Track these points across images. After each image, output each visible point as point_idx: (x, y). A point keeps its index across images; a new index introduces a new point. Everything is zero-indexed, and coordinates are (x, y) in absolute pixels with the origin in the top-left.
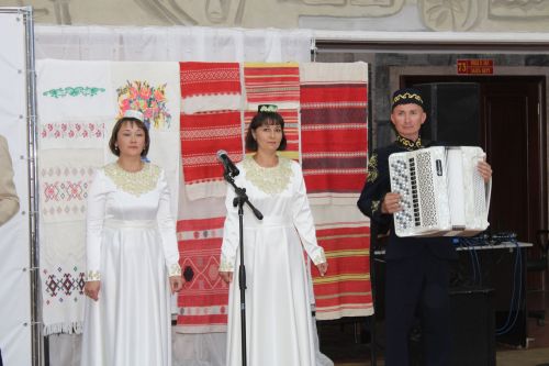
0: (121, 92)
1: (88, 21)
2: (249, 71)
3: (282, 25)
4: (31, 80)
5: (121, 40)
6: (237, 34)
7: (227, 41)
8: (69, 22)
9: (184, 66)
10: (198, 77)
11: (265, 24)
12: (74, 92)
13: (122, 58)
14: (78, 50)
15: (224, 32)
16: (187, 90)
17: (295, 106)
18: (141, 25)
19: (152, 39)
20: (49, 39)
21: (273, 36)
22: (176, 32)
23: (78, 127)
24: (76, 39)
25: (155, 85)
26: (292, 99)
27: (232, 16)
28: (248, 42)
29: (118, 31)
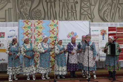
0: (101, 31)
1: (95, 22)
2: (117, 28)
4: (90, 29)
5: (99, 24)
6: (114, 23)
7: (112, 24)
8: (93, 22)
9: (109, 27)
12: (95, 31)
13: (99, 26)
14: (94, 25)
15: (112, 23)
16: (109, 30)
18: (102, 22)
19: (103, 24)
21: (118, 23)
22: (106, 23)
23: (96, 35)
25: (105, 30)
27: (113, 21)
28: (115, 24)
29: (99, 23)
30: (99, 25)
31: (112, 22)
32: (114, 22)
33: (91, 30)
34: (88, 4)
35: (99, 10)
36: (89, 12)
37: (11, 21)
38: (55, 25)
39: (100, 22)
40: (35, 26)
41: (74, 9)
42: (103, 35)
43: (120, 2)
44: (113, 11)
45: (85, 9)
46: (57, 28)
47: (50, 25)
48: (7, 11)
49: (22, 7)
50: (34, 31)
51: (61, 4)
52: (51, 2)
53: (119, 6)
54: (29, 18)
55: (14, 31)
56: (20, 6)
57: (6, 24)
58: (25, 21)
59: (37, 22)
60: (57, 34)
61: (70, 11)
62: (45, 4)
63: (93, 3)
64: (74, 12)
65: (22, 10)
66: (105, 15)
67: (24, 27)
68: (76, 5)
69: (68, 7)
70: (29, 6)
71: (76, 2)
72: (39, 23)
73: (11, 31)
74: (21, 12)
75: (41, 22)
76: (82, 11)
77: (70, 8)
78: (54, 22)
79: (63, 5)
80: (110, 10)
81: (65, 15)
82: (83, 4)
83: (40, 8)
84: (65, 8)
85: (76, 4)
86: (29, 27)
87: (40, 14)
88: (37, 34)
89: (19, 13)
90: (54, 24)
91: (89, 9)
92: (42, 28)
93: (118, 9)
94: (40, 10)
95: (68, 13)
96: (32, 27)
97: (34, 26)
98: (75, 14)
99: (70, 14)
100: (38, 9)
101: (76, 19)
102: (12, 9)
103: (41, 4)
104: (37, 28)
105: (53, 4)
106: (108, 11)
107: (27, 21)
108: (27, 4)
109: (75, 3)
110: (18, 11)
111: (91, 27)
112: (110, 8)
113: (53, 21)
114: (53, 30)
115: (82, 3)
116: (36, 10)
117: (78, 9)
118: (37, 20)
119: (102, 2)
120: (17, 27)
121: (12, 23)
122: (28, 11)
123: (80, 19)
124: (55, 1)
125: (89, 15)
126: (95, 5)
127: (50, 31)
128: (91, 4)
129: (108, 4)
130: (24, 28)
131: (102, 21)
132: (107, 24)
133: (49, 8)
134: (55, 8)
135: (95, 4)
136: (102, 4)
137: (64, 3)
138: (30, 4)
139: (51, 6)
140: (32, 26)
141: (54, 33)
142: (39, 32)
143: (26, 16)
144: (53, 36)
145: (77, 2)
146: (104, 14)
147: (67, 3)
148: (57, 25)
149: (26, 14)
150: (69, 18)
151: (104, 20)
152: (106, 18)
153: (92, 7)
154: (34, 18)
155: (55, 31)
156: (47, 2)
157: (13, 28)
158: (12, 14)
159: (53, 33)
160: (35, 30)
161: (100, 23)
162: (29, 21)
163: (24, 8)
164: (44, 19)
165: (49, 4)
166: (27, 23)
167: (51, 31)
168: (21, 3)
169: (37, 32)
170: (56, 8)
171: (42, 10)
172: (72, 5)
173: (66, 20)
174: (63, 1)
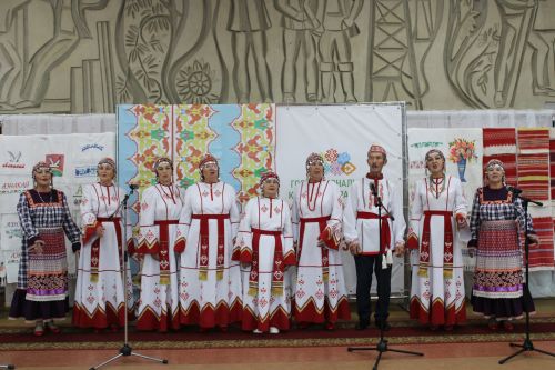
0: (451, 145)
1: (431, 109)
2: (520, 132)
3: (536, 108)
4: (405, 139)
5: (449, 117)
6: (511, 112)
7: (505, 117)
8: (421, 109)
9: (486, 131)
10: (492, 137)
11: (527, 107)
12: (427, 145)
13: (450, 126)
14: (427, 123)
15: (504, 112)
16: (486, 143)
17: (547, 151)
18: (458, 109)
19: (465, 117)
20: (412, 118)
21: (531, 113)
22: (478, 112)
24: (426, 118)
25: (469, 140)
26: (544, 147)
27: (509, 102)
28: (518, 117)
29: (447, 113)
30: (449, 122)
31: (502, 106)
32: (512, 105)
33: (410, 143)
34: (403, 36)
35: (449, 60)
36: (406, 69)
37: (93, 111)
38: (261, 124)
39: (450, 107)
40: (180, 127)
41: (344, 59)
42: (462, 161)
43: (539, 25)
44: (506, 61)
45: (390, 56)
46: (269, 134)
47: (242, 124)
48: (78, 72)
49: (135, 55)
50: (179, 148)
51: (291, 37)
52: (249, 32)
53: (533, 39)
54: (164, 98)
55: (101, 148)
56: (128, 50)
57: (74, 123)
58: (143, 110)
59: (188, 112)
60: (269, 161)
61: (325, 67)
62: (225, 39)
63: (423, 32)
64: (342, 68)
65: (135, 66)
66: (476, 77)
67: (138, 134)
68: (352, 41)
69: (317, 48)
70: (162, 51)
71: (350, 29)
72: (196, 118)
73: (87, 147)
74: (129, 75)
75: (203, 112)
76: (378, 64)
78: (257, 112)
79: (300, 43)
80: (494, 57)
81: (307, 83)
82: (379, 37)
83: (207, 54)
84: (306, 56)
85: (352, 36)
86: (157, 134)
87: (205, 78)
88: (188, 159)
89: (125, 78)
90: (258, 117)
91: (404, 56)
92: (207, 135)
93: (529, 52)
94: (206, 65)
96: (168, 134)
97: (176, 129)
98: (346, 76)
99: (327, 78)
100: (196, 62)
101: (350, 97)
102: (96, 64)
103: (209, 40)
104: (188, 136)
105: (257, 37)
106: (486, 63)
107: (149, 110)
108: (154, 42)
109: (347, 32)
110: (118, 70)
111: (410, 131)
112: (497, 49)
113: (253, 107)
114: (252, 142)
115: (377, 30)
116: (190, 62)
117: (360, 57)
118: (190, 106)
119: (460, 24)
120: (110, 135)
121: (97, 117)
122: (159, 70)
123: (369, 99)
124: (267, 28)
125: (406, 80)
126: (430, 40)
127: (241, 149)
128: (413, 36)
129: (486, 35)
130: (136, 138)
131: (460, 103)
132: (484, 118)
134: (265, 56)
135: (433, 33)
136: (462, 33)
137: (300, 32)
138: (166, 41)
139: (250, 46)
140: (169, 127)
141: (259, 156)
142: (196, 153)
143: (152, 89)
144: (252, 166)
145: (356, 30)
146: (470, 73)
148: (271, 124)
149: (149, 82)
150: (323, 95)
151: (470, 100)
152: (477, 90)
153: (420, 49)
154: (181, 97)
155: (261, 149)
156: (234, 33)
157: (96, 138)
158: (97, 81)
159: (253, 156)
160: (180, 143)
161: (454, 113)
162: (158, 110)
163: (143, 58)
164: (221, 100)
165: (241, 38)
166: (149, 117)
167: (246, 149)
168: (131, 38)
169: (190, 153)
170: (268, 54)
171: (215, 66)
172: (335, 42)
173: (311, 101)
174: (298, 26)
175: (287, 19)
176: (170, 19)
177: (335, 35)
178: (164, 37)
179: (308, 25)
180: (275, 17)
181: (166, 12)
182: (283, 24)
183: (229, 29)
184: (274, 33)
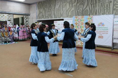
33: (114, 21)
41: (109, 7)
45: (117, 6)
47: (88, 19)
48: (72, 12)
50: (80, 22)
51: (100, 4)
52: (94, 4)
56: (78, 8)
57: (71, 19)
59: (81, 17)
61: (105, 9)
62: (90, 5)
65: (78, 11)
67: (75, 20)
69: (104, 6)
71: (110, 2)
74: (78, 12)
77: (106, 6)
78: (90, 17)
81: (102, 11)
83: (88, 8)
84: (102, 7)
85: (110, 3)
86: (77, 20)
87: (87, 12)
88: (81, 24)
94: (88, 10)
95: (104, 10)
98: (109, 10)
99: (106, 10)
100: (86, 9)
101: (109, 13)
102: (74, 11)
103: (88, 6)
104: (81, 20)
105: (95, 5)
109: (109, 2)
110: (76, 12)
114: (89, 21)
115: (115, 1)
116: (85, 10)
117: (111, 6)
122: (81, 11)
123: (113, 14)
124: (96, 3)
133: (92, 8)
137: (102, 3)
138: (82, 7)
139: (94, 6)
140: (79, 19)
142: (82, 23)
145: (111, 2)
147: (104, 3)
149: (80, 13)
150: (105, 13)
154: (84, 15)
158: (74, 13)
165: (93, 5)
168: (78, 7)
171: (89, 10)
172: (107, 4)
173: (103, 14)
174: (101, 2)
175: (100, 1)
176: (83, 3)
177: (107, 3)
178: (82, 6)
179: (103, 2)
180: (98, 1)
181: (82, 3)
182: (99, 2)
183: (91, 4)
184: (97, 4)
